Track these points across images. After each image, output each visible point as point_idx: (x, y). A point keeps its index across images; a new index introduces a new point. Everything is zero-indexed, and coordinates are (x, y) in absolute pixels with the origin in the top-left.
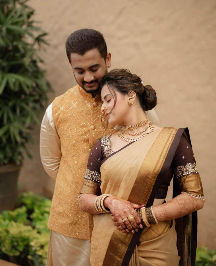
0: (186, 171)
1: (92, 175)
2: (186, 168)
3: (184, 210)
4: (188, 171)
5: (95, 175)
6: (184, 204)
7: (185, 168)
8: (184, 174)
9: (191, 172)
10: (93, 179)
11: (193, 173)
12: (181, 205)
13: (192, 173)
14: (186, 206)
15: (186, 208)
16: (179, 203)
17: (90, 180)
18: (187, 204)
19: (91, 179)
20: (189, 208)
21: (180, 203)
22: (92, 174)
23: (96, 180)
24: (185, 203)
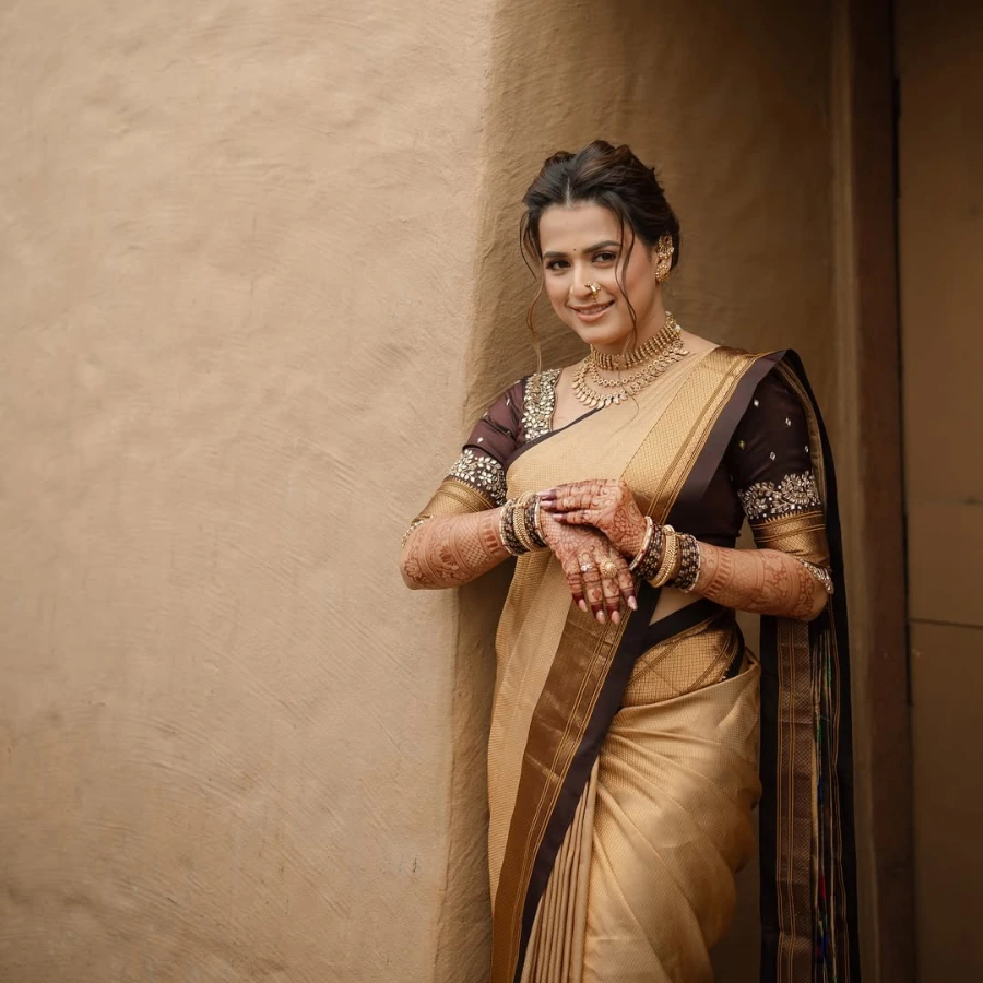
0: (778, 500)
1: (478, 468)
2: (780, 491)
3: (772, 591)
4: (788, 501)
5: (488, 472)
6: (778, 573)
7: (776, 489)
8: (773, 511)
9: (796, 506)
10: (478, 480)
11: (803, 506)
12: (767, 572)
13: (799, 508)
14: (780, 583)
15: (778, 588)
16: (764, 563)
17: (469, 481)
18: (786, 579)
19: (473, 479)
20: (786, 592)
21: (768, 563)
22: (481, 466)
23: (489, 488)
24: (782, 572)
